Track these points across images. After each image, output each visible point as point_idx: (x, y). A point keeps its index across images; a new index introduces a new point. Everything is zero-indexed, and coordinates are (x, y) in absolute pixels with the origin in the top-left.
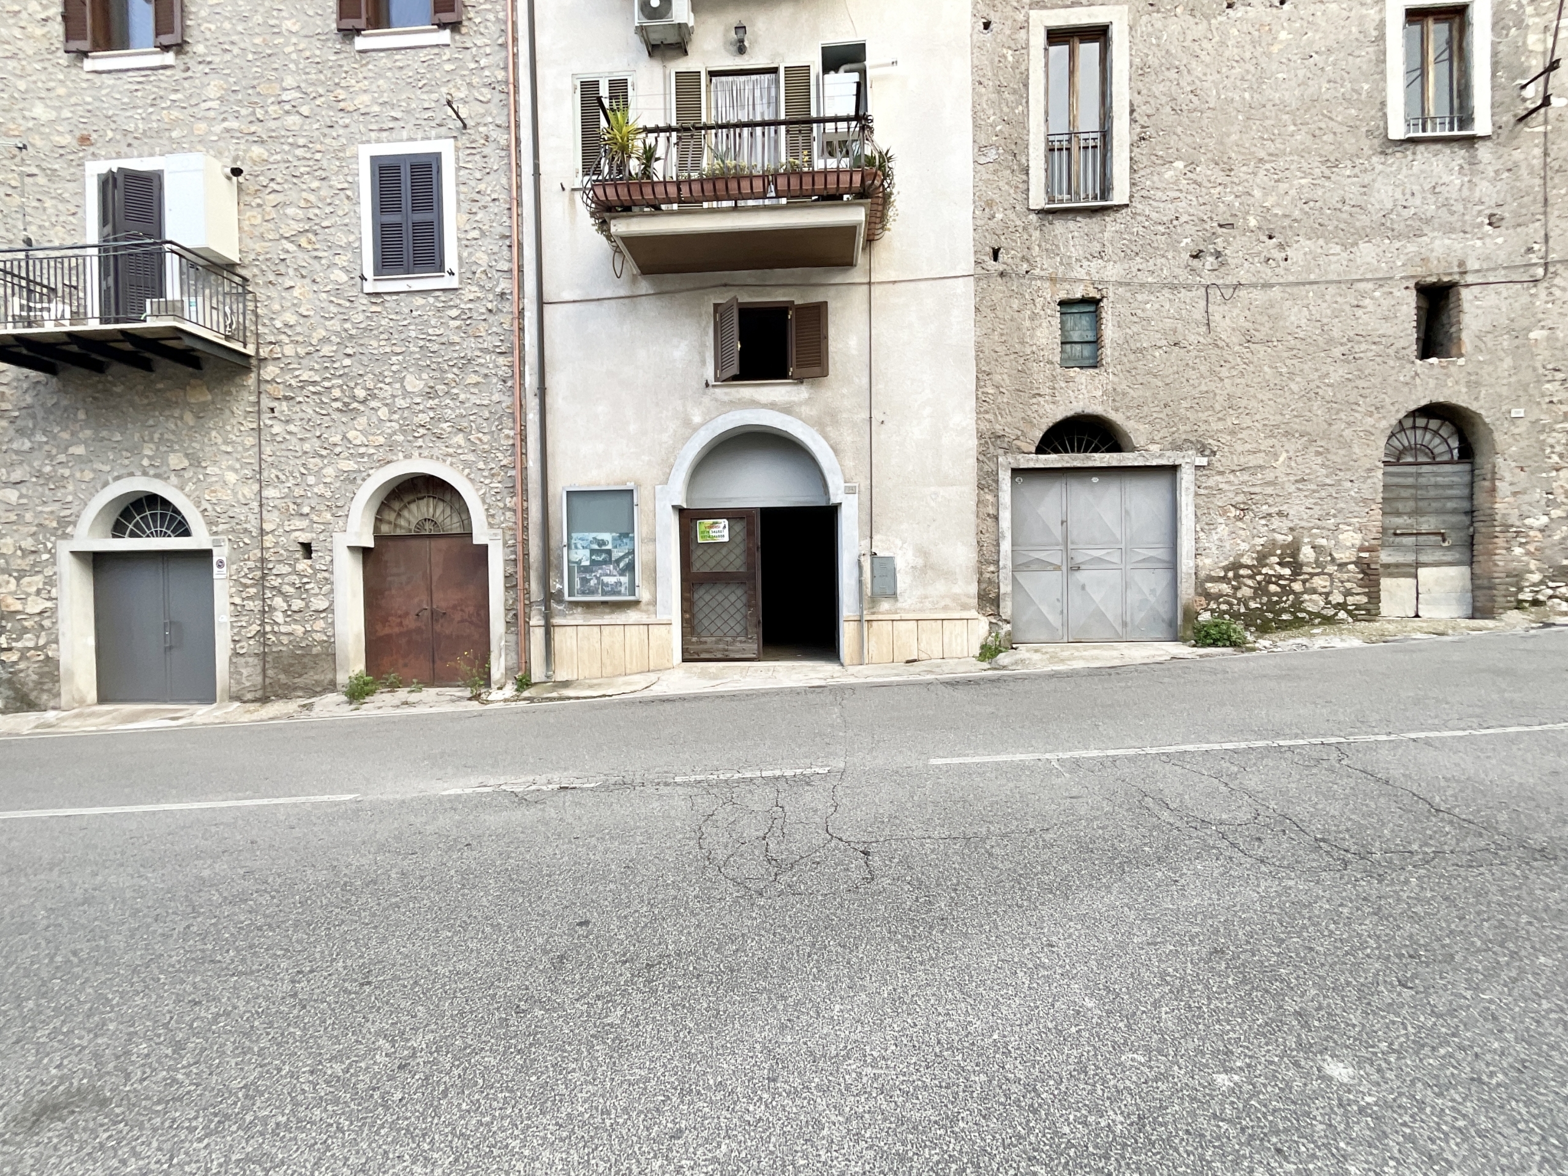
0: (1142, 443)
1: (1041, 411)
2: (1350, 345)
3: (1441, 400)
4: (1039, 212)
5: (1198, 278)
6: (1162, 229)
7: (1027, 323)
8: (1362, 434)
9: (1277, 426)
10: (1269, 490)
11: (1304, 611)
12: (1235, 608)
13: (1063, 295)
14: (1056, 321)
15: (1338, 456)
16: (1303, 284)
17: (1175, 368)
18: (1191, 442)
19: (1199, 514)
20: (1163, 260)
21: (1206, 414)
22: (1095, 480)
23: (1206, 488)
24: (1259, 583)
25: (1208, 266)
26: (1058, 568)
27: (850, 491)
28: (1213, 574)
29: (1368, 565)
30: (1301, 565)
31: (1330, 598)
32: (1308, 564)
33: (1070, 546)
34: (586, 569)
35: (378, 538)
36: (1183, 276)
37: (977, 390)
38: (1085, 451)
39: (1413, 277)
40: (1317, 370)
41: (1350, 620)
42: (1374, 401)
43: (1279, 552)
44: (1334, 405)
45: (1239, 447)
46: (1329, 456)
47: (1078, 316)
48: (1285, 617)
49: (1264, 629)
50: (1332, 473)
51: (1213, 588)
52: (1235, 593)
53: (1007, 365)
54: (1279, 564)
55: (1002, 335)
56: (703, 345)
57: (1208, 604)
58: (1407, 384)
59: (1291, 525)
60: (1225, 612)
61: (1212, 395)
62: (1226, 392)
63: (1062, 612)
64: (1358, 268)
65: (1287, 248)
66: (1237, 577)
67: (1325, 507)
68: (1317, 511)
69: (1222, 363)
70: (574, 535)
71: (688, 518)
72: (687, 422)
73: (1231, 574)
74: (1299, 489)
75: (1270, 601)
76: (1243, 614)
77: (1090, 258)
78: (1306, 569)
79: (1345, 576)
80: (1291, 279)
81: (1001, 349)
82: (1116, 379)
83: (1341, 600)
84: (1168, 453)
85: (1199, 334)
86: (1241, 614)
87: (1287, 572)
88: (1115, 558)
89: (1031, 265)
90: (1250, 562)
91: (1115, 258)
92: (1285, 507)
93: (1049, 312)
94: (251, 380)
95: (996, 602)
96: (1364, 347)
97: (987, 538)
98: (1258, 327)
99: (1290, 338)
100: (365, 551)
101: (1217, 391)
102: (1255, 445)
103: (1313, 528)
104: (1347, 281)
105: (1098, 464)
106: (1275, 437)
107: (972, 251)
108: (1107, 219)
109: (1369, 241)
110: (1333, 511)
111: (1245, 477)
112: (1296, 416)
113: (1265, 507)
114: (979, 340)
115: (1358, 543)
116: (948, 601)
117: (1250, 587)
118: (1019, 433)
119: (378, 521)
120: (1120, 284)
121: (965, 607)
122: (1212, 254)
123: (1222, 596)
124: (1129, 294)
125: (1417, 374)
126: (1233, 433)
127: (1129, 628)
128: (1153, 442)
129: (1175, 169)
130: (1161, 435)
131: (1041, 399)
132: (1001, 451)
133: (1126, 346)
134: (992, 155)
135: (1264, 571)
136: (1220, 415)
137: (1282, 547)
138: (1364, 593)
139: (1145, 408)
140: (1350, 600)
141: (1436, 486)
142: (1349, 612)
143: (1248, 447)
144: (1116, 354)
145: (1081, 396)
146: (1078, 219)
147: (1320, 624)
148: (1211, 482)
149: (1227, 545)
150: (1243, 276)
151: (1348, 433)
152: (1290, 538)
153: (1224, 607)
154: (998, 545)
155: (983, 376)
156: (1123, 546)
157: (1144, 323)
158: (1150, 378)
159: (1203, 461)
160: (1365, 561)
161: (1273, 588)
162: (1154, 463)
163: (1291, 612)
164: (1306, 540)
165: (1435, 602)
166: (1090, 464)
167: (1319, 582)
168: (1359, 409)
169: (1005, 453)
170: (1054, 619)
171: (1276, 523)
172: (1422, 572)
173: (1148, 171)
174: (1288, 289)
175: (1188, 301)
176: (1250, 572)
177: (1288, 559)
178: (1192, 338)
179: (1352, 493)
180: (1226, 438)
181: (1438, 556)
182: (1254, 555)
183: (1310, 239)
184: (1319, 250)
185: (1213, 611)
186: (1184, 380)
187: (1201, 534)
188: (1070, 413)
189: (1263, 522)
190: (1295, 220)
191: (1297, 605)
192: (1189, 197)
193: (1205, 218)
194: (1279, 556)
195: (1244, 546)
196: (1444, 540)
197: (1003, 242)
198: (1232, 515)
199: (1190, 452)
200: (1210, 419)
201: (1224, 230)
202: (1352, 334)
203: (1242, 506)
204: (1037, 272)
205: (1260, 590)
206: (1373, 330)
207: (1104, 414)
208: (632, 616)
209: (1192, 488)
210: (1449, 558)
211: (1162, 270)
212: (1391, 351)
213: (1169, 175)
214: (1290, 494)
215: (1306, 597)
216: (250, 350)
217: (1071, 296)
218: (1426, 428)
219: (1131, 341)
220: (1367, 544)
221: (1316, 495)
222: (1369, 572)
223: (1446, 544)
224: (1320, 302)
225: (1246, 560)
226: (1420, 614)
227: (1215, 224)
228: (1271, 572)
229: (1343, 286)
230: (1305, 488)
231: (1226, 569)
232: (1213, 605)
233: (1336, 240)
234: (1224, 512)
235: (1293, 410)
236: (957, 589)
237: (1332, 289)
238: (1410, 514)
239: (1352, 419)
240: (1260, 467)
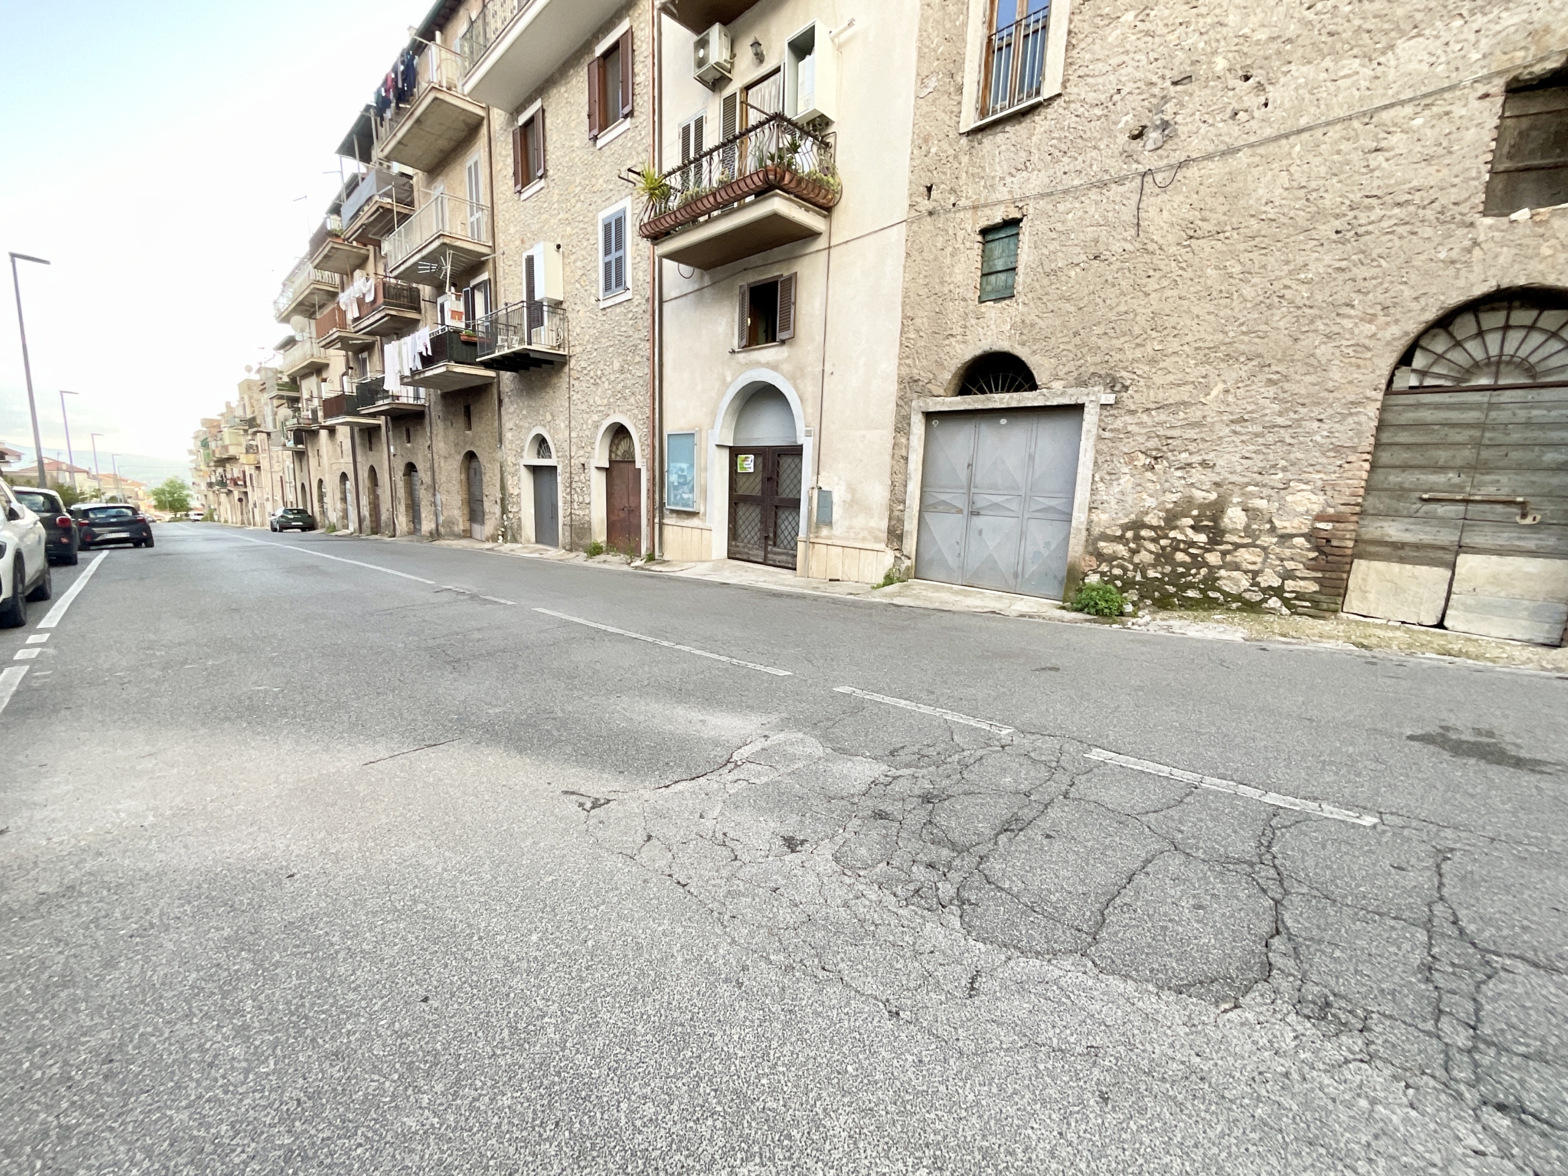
0: (1044, 380)
1: (952, 353)
2: (1351, 214)
3: (1522, 281)
4: (968, 134)
5: (1135, 166)
6: (1098, 111)
7: (948, 261)
8: (1350, 350)
9: (1215, 349)
10: (1192, 433)
11: (1219, 590)
12: (1130, 574)
13: (984, 223)
14: (978, 252)
15: (1302, 385)
16: (1287, 136)
17: (1091, 288)
18: (1100, 376)
19: (1100, 462)
20: (1094, 153)
21: (1122, 340)
22: (1003, 421)
23: (1111, 430)
24: (1163, 548)
25: (1150, 145)
26: (960, 511)
27: (808, 434)
28: (1109, 532)
29: (1328, 541)
30: (1223, 532)
31: (1258, 579)
32: (1233, 531)
33: (973, 490)
34: (676, 488)
35: (610, 462)
36: (1117, 167)
37: (901, 336)
38: (1008, 391)
39: (1499, 74)
40: (1287, 263)
41: (1285, 611)
42: (1381, 298)
43: (1195, 512)
44: (1307, 311)
45: (1159, 379)
46: (1287, 386)
47: (1006, 240)
48: (1190, 593)
49: (1163, 604)
50: (1287, 410)
51: (1106, 547)
52: (1131, 558)
53: (927, 307)
54: (1192, 527)
55: (926, 277)
56: (733, 321)
57: (1099, 566)
58: (1453, 262)
59: (1218, 479)
60: (1117, 578)
61: (1132, 316)
62: (1149, 310)
63: (959, 555)
64: (1388, 87)
65: (1269, 88)
66: (1137, 538)
67: (1271, 457)
68: (1258, 462)
69: (1151, 273)
70: (672, 465)
71: (735, 452)
72: (724, 381)
73: (1129, 534)
74: (1235, 432)
75: (1174, 571)
76: (1139, 583)
77: (1014, 171)
78: (1228, 537)
79: (1288, 552)
80: (1268, 132)
81: (924, 292)
82: (1025, 309)
83: (1276, 582)
84: (1070, 391)
85: (1125, 240)
86: (1135, 583)
87: (1202, 538)
88: (1014, 506)
89: (958, 196)
90: (1155, 522)
91: (1040, 165)
92: (1212, 455)
93: (968, 244)
94: (566, 369)
95: (900, 538)
96: (1377, 213)
97: (899, 478)
98: (1207, 214)
99: (1253, 221)
100: (606, 469)
101: (1139, 310)
102: (1180, 376)
103: (1248, 484)
104: (1364, 114)
105: (998, 405)
106: (1210, 364)
107: (906, 193)
108: (1037, 118)
109: (1419, 35)
110: (1283, 463)
111: (1162, 416)
112: (1243, 333)
113: (1185, 455)
114: (906, 285)
115: (1316, 509)
116: (866, 533)
117: (1151, 552)
118: (931, 376)
119: (611, 451)
120: (1042, 196)
121: (877, 540)
122: (1157, 127)
123: (1116, 558)
124: (1051, 206)
125: (1476, 243)
126: (1152, 362)
127: (1019, 580)
128: (1057, 378)
129: (1123, 25)
130: (1066, 369)
131: (952, 340)
132: (915, 395)
133: (1040, 270)
134: (933, 83)
135: (1172, 534)
136: (1138, 341)
137: (1201, 507)
138: (1315, 579)
139: (1053, 339)
140: (1290, 585)
141: (1528, 424)
142: (1286, 602)
143: (1170, 378)
144: (1029, 280)
145: (989, 333)
146: (1008, 128)
147: (1238, 609)
148: (1118, 424)
149: (1129, 500)
150: (1196, 146)
151: (1324, 351)
152: (1213, 496)
153: (1117, 572)
154: (906, 486)
155: (907, 319)
156: (1022, 493)
157: (1063, 237)
158: (1061, 304)
159: (1110, 398)
160: (1323, 534)
161: (1180, 556)
162: (1055, 403)
163: (1200, 589)
164: (1235, 500)
165: (1485, 609)
166: (990, 406)
167: (1245, 556)
168: (1352, 312)
169: (919, 397)
170: (952, 561)
171: (1196, 475)
172: (1462, 559)
173: (1090, 40)
174: (1261, 150)
175: (1118, 199)
176: (1153, 534)
177: (1205, 523)
178: (1117, 247)
179: (1318, 438)
180: (1142, 368)
181: (1504, 538)
182: (1161, 514)
183: (1310, 63)
184: (1324, 75)
185: (1103, 574)
186: (1099, 301)
187: (1101, 485)
188: (978, 352)
189: (1179, 473)
190: (1289, 41)
191: (1211, 582)
192: (1137, 57)
193: (1155, 79)
194: (1194, 518)
195: (1150, 502)
196: (1524, 516)
197: (936, 177)
198: (1139, 464)
199: (1096, 389)
200: (1126, 346)
201: (1179, 88)
202: (1357, 197)
203: (1154, 453)
204: (962, 203)
205: (1163, 557)
206: (1398, 184)
207: (1011, 350)
208: (694, 522)
209: (1094, 431)
210: (1531, 545)
211: (1091, 166)
212: (1429, 214)
213: (1114, 35)
214: (1220, 438)
215: (1223, 573)
216: (566, 353)
217: (991, 223)
218: (1532, 328)
219: (1046, 262)
220: (1331, 511)
221: (1261, 440)
222: (1327, 550)
223: (1529, 521)
224: (1310, 157)
225: (1152, 519)
226: (1446, 623)
227: (1168, 83)
228: (1180, 537)
229: (1356, 124)
230: (1243, 431)
231: (1125, 528)
232: (1104, 568)
233: (1355, 51)
234: (1130, 458)
235: (1242, 324)
236: (873, 523)
237: (1335, 132)
238: (1460, 469)
239: (1336, 329)
240: (1184, 403)
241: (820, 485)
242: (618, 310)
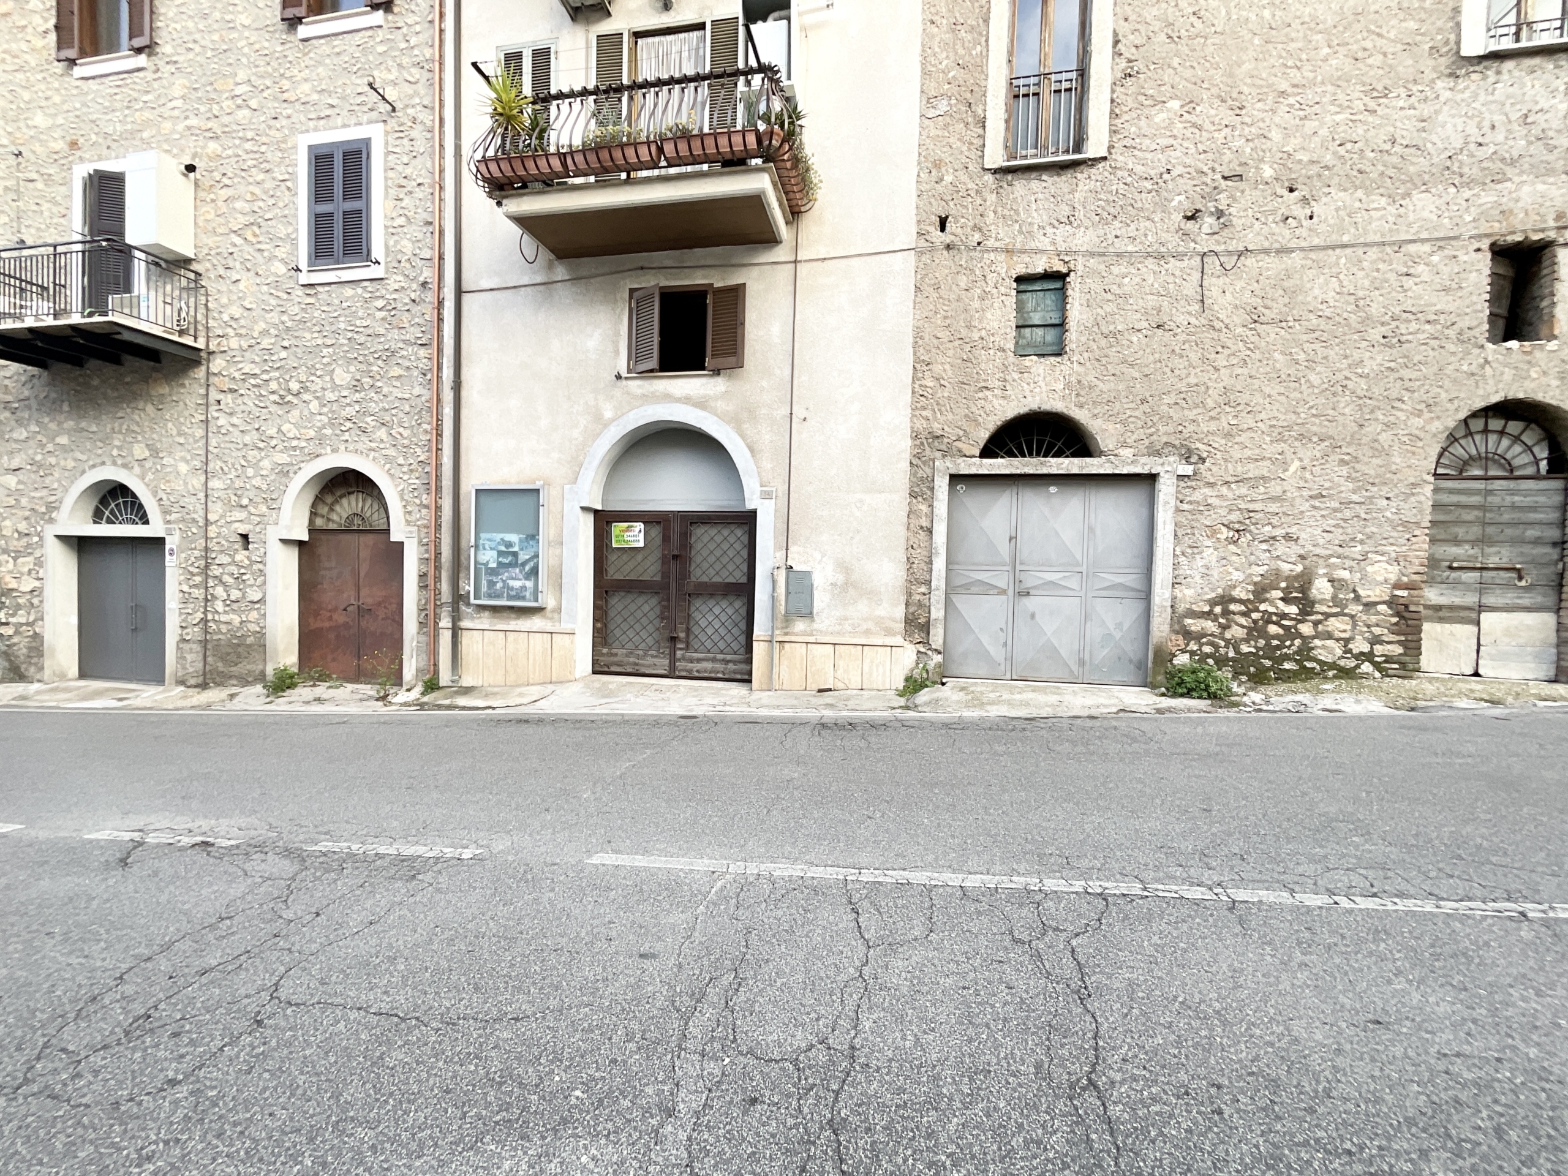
0: (1111, 447)
1: (988, 407)
2: (1394, 324)
3: (1521, 396)
4: (995, 171)
5: (1192, 245)
6: (1148, 185)
7: (976, 304)
8: (1405, 439)
9: (1289, 428)
10: (1274, 507)
11: (1314, 659)
12: (1222, 651)
13: (1021, 270)
14: (1011, 300)
15: (1370, 467)
16: (1333, 248)
17: (1157, 356)
18: (1174, 446)
19: (1180, 534)
20: (1148, 224)
21: (1195, 412)
22: (1053, 489)
23: (1190, 502)
24: (1255, 622)
25: (1206, 229)
26: (1003, 592)
27: (767, 496)
28: (1195, 608)
29: (1406, 606)
30: (1313, 603)
31: (1350, 646)
32: (1322, 602)
33: (1018, 567)
34: (492, 572)
35: (311, 531)
36: (1173, 242)
37: (913, 382)
38: (1045, 456)
39: (1487, 235)
40: (1346, 357)
41: (1377, 674)
42: (1425, 397)
43: (1283, 585)
44: (1368, 401)
45: (1236, 453)
46: (1357, 466)
47: (1041, 294)
48: (1287, 666)
49: (1259, 679)
50: (1360, 488)
51: (1194, 625)
52: (1222, 633)
53: (950, 353)
54: (1282, 599)
55: (945, 318)
56: (617, 334)
57: (1187, 645)
58: (1473, 374)
59: (1302, 552)
60: (1208, 656)
61: (1203, 388)
62: (1222, 384)
63: (1005, 644)
64: (1409, 225)
65: (1313, 203)
66: (1226, 613)
67: (1349, 530)
68: (1338, 536)
69: (1219, 349)
70: (483, 535)
71: (603, 520)
72: (598, 418)
73: (1218, 609)
74: (1315, 507)
75: (1268, 644)
76: (1233, 660)
77: (1056, 223)
78: (1318, 608)
79: (1373, 619)
80: (1316, 241)
81: (944, 335)
82: (1081, 369)
83: (1366, 648)
84: (1143, 460)
85: (1190, 313)
86: (1228, 660)
87: (1293, 610)
88: (1074, 583)
89: (984, 234)
90: (1244, 596)
91: (1087, 222)
92: (1294, 529)
93: (1003, 290)
94: (200, 373)
95: (926, 628)
96: (1413, 326)
97: (919, 554)
98: (1268, 302)
99: (1312, 316)
100: (301, 545)
101: (1210, 384)
102: (1257, 451)
103: (1332, 556)
104: (1394, 243)
105: (1055, 471)
106: (1285, 442)
107: (915, 219)
108: (1079, 176)
109: (1427, 191)
110: (1360, 536)
111: (1243, 490)
112: (1314, 415)
113: (1268, 528)
114: (919, 324)
115: (1393, 578)
116: (870, 625)
117: (1243, 627)
118: (961, 433)
119: (313, 514)
120: (1092, 254)
121: (889, 632)
122: (1212, 214)
123: (1205, 635)
124: (1102, 267)
125: (1487, 362)
126: (1228, 435)
127: (1087, 667)
128: (1125, 445)
129: (1168, 110)
130: (1135, 437)
131: (987, 393)
132: (939, 454)
133: (1095, 329)
134: (943, 106)
135: (1262, 607)
136: (1212, 414)
137: (1287, 578)
138: (1399, 642)
139: (1117, 404)
140: (1378, 649)
141: (1514, 507)
142: (1377, 666)
143: (1248, 453)
144: (1083, 339)
145: (1037, 390)
146: (1044, 177)
147: (1335, 677)
148: (1197, 496)
149: (1215, 573)
150: (1251, 240)
151: (1385, 438)
152: (1299, 568)
153: (1207, 649)
154: (931, 563)
155: (921, 366)
156: (1084, 569)
157: (1120, 301)
158: (1123, 368)
159: (1188, 470)
160: (1402, 601)
161: (1273, 629)
162: (1125, 471)
163: (1296, 660)
164: (1321, 571)
165: (1502, 657)
166: (1045, 471)
167: (1337, 625)
168: (1403, 406)
169: (944, 456)
170: (997, 652)
171: (1281, 548)
172: (1484, 616)
173: (1134, 114)
174: (1312, 255)
175: (1177, 273)
176: (1243, 608)
177: (1295, 594)
178: (1182, 319)
179: (1388, 514)
180: (1219, 442)
181: (1510, 598)
182: (1251, 588)
183: (1345, 190)
184: (1357, 204)
185: (1192, 653)
186: (1168, 370)
187: (1182, 559)
188: (1023, 410)
189: (1264, 546)
190: (1327, 167)
191: (1305, 651)
192: (1185, 144)
193: (1205, 169)
194: (1283, 590)
195: (1237, 576)
196: (1520, 578)
197: (952, 209)
198: (1223, 537)
199: (1172, 459)
200: (1200, 418)
201: (1229, 183)
202: (1397, 310)
203: (1237, 526)
204: (991, 243)
205: (1256, 631)
206: (1426, 305)
207: (1065, 411)
208: (536, 623)
209: (1173, 502)
210: (1526, 602)
211: (1146, 235)
212: (1452, 333)
213: (1160, 118)
214: (1302, 512)
215: (1317, 642)
216: (200, 344)
217: (1031, 271)
218: (1502, 433)
219: (1102, 323)
220: (1405, 579)
221: (1339, 515)
222: (1406, 615)
223: (1523, 583)
224: (1355, 270)
225: (1239, 593)
226: (1481, 671)
227: (1218, 176)
228: (1271, 609)
229: (1388, 249)
230: (1322, 506)
231: (1213, 603)
232: (1193, 646)
233: (1381, 191)
234: (1212, 532)
235: (1311, 407)
236: (882, 611)
237: (1373, 253)
238: (1473, 543)
239: (1392, 419)
240: (1263, 478)
241: (789, 563)
242: (348, 291)
